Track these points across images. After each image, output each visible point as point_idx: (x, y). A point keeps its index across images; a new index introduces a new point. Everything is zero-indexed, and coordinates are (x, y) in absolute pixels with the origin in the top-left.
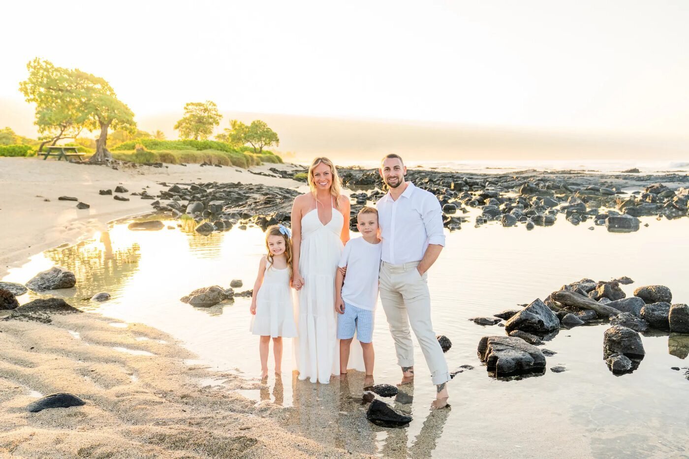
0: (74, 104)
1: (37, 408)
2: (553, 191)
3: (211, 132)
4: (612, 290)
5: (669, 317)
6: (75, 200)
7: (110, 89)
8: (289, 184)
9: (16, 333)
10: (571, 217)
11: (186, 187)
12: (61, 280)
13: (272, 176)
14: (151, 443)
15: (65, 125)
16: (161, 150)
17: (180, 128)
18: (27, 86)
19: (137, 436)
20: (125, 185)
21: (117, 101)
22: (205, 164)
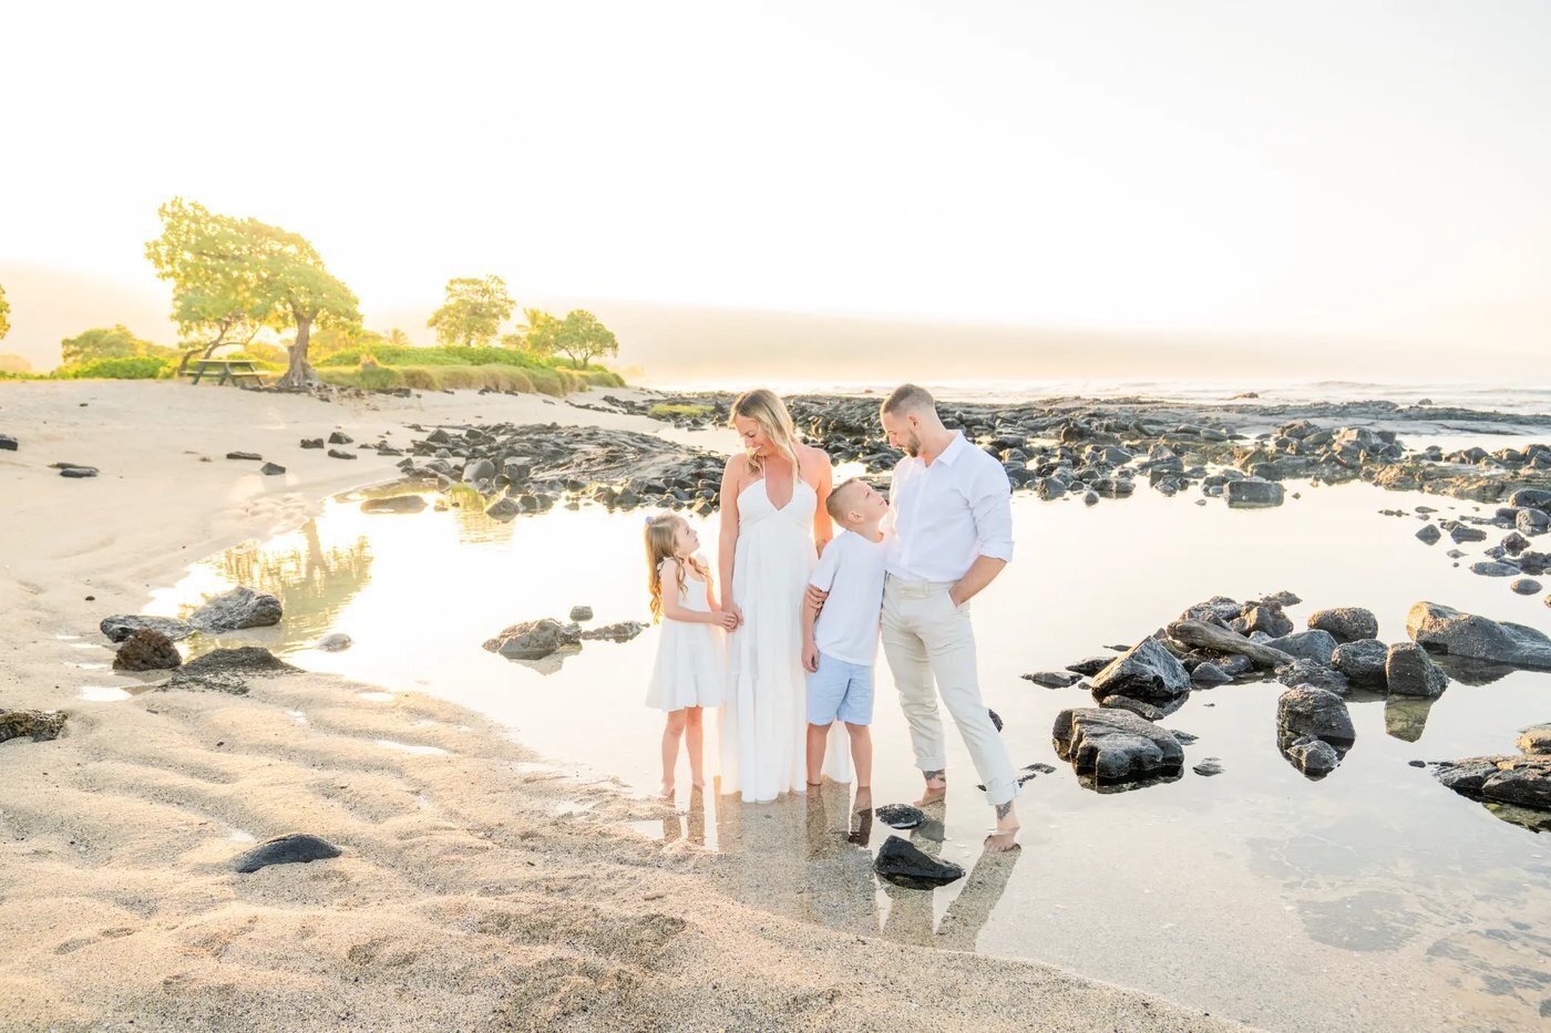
0: (246, 282)
1: (251, 865)
2: (1117, 435)
3: (495, 332)
4: (1271, 617)
5: (1387, 667)
6: (257, 458)
7: (313, 255)
8: (642, 425)
9: (184, 714)
10: (1161, 482)
11: (458, 432)
12: (254, 611)
13: (610, 410)
14: (484, 931)
15: (228, 319)
16: (406, 365)
17: (438, 325)
18: (159, 249)
19: (454, 918)
20: (348, 427)
21: (327, 277)
22: (487, 390)
